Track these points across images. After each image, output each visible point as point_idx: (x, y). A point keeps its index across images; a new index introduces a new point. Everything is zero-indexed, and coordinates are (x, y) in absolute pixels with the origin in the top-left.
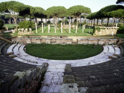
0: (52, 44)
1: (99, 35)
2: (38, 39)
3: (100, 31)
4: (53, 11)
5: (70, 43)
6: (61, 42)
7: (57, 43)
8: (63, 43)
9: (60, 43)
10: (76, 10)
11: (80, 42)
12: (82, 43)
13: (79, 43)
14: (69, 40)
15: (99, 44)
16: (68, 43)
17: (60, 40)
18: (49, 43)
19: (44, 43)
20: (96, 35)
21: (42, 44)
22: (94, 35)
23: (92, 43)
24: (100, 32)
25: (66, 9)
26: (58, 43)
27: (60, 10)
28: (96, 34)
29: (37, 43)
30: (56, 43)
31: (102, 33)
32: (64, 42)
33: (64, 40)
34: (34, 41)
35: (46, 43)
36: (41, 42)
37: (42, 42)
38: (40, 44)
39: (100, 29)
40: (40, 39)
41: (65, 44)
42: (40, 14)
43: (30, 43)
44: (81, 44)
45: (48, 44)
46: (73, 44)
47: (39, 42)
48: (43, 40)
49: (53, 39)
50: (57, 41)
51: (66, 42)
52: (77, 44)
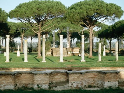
0: (54, 89)
4: (34, 10)
6: (84, 84)
7: (70, 84)
8: (90, 86)
9: (82, 84)
14: (111, 76)
16: (107, 85)
17: (82, 77)
18: (45, 87)
25: (64, 7)
26: (75, 85)
30: (67, 87)
32: (91, 82)
33: (91, 76)
35: (36, 87)
38: (12, 90)
41: (98, 89)
45: (42, 91)
47: (9, 85)
48: (21, 77)
49: (57, 73)
50: (71, 78)
51: (99, 83)
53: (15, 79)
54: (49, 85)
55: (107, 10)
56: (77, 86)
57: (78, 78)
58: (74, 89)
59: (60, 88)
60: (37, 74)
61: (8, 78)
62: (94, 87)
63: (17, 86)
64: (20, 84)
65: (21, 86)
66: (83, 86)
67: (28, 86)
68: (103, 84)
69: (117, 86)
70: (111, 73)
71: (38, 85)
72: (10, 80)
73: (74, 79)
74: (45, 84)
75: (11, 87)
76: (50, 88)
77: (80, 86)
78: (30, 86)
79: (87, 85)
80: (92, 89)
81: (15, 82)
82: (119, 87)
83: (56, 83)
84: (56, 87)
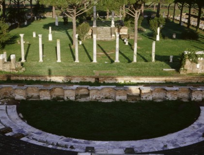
0: (79, 100)
1: (195, 71)
2: (44, 90)
3: (197, 63)
5: (124, 98)
6: (102, 96)
7: (91, 97)
8: (106, 98)
9: (99, 97)
11: (147, 96)
12: (150, 98)
13: (144, 98)
14: (121, 92)
16: (118, 98)
17: (99, 92)
18: (72, 98)
19: (58, 98)
20: (188, 72)
21: (54, 99)
22: (182, 73)
23: (176, 98)
24: (198, 66)
26: (94, 98)
28: (186, 70)
29: (42, 99)
30: (88, 99)
31: (202, 68)
32: (108, 95)
33: (107, 90)
34: (33, 94)
35: (66, 98)
36: (51, 96)
37: (53, 96)
39: (197, 56)
41: (111, 101)
43: (25, 99)
44: (148, 99)
45: (70, 102)
46: (130, 101)
47: (47, 96)
48: (55, 90)
49: (82, 88)
50: (91, 93)
51: (113, 96)
52: (140, 100)
53: (51, 92)
54: (75, 97)
56: (96, 99)
57: (96, 92)
58: (93, 100)
59: (83, 100)
60: (66, 89)
61: (46, 91)
62: (110, 98)
64: (54, 95)
65: (55, 96)
66: (100, 99)
67: (60, 97)
68: (115, 97)
69: (126, 99)
70: (121, 90)
71: (67, 97)
72: (48, 93)
73: (93, 94)
74: (72, 96)
75: (48, 98)
76: (76, 99)
77: (97, 99)
78: (62, 97)
79: (104, 97)
80: (107, 101)
82: (127, 100)
83: (81, 95)
84: (80, 98)
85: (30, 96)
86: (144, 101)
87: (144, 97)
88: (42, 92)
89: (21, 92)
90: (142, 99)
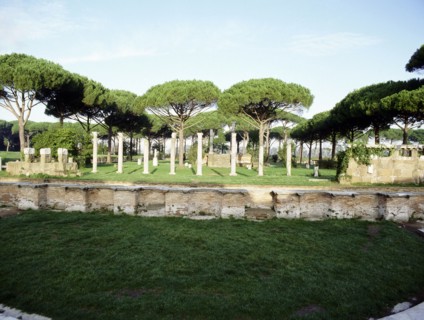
0: (143, 214)
1: (366, 179)
2: (74, 190)
3: (367, 164)
4: (168, 95)
5: (238, 211)
6: (191, 209)
7: (167, 208)
8: (202, 214)
9: (186, 209)
10: (256, 89)
11: (288, 208)
12: (296, 213)
13: (282, 212)
14: (233, 198)
15: (387, 218)
16: (226, 212)
17: (185, 197)
18: (130, 210)
19: (104, 210)
20: (354, 181)
21: (95, 212)
22: (342, 181)
23: (351, 214)
24: (371, 169)
25: (217, 90)
26: (174, 210)
27: (195, 90)
28: (350, 177)
29: (69, 209)
30: (162, 212)
31: (378, 174)
32: (205, 206)
33: (204, 197)
34: (57, 200)
35: (116, 210)
36: (89, 205)
37: (94, 206)
38: (80, 213)
39: (367, 151)
40: (86, 190)
41: (210, 218)
42: (124, 111)
44: (291, 215)
46: (252, 218)
47: (78, 204)
48: (100, 193)
49: (152, 190)
50: (169, 199)
51: (217, 208)
52: (275, 218)
53: (87, 197)
54: (135, 209)
55: (284, 94)
56: (178, 213)
57: (180, 198)
58: (172, 216)
59: (151, 214)
60: (117, 190)
61: (78, 194)
62: (210, 214)
63: (92, 208)
64: (97, 204)
65: (99, 207)
66: (186, 213)
68: (220, 211)
69: (243, 215)
70: (233, 193)
71: (119, 208)
72: (81, 197)
73: (173, 201)
74: (129, 206)
75: (81, 207)
76: (136, 212)
77: (182, 212)
78: (111, 208)
79: (198, 211)
80: (202, 218)
81: (87, 201)
82: (245, 217)
83: (150, 205)
84: (146, 211)
85: (52, 205)
86: (283, 219)
87: (282, 210)
88: (71, 193)
89: (30, 193)
90: (278, 215)
